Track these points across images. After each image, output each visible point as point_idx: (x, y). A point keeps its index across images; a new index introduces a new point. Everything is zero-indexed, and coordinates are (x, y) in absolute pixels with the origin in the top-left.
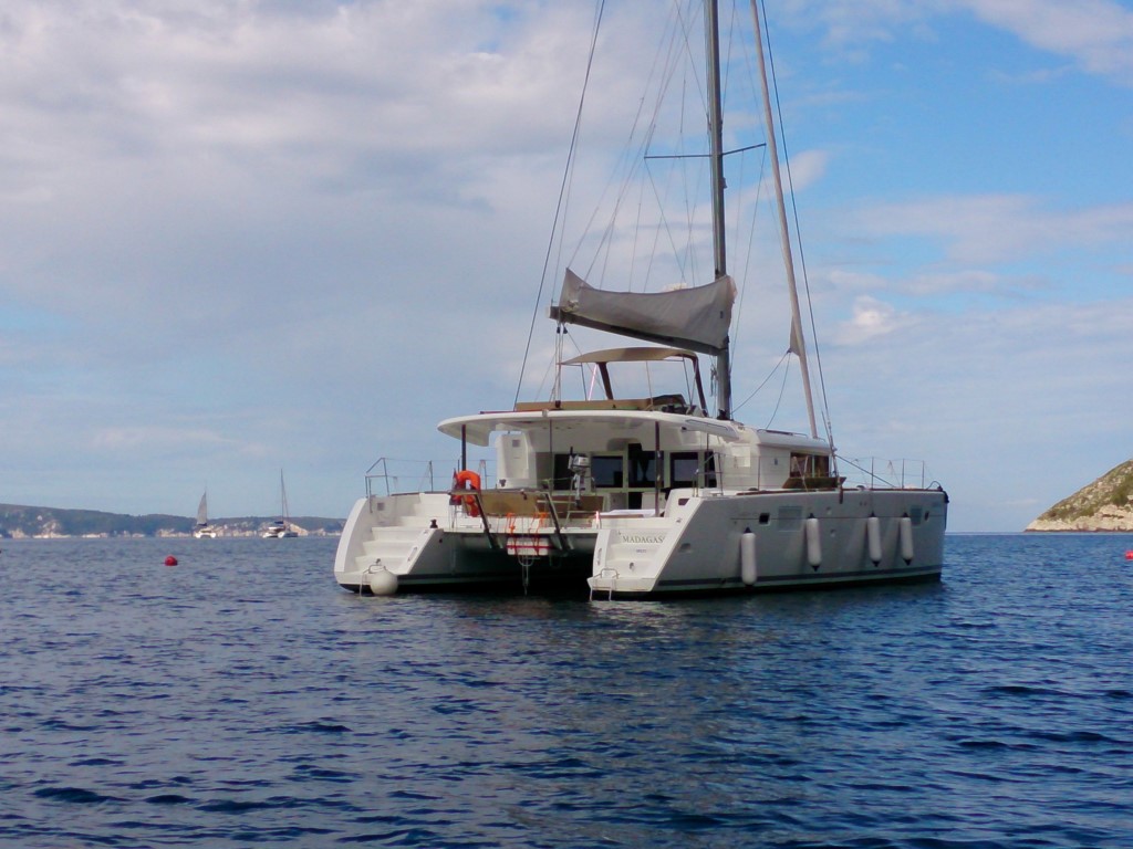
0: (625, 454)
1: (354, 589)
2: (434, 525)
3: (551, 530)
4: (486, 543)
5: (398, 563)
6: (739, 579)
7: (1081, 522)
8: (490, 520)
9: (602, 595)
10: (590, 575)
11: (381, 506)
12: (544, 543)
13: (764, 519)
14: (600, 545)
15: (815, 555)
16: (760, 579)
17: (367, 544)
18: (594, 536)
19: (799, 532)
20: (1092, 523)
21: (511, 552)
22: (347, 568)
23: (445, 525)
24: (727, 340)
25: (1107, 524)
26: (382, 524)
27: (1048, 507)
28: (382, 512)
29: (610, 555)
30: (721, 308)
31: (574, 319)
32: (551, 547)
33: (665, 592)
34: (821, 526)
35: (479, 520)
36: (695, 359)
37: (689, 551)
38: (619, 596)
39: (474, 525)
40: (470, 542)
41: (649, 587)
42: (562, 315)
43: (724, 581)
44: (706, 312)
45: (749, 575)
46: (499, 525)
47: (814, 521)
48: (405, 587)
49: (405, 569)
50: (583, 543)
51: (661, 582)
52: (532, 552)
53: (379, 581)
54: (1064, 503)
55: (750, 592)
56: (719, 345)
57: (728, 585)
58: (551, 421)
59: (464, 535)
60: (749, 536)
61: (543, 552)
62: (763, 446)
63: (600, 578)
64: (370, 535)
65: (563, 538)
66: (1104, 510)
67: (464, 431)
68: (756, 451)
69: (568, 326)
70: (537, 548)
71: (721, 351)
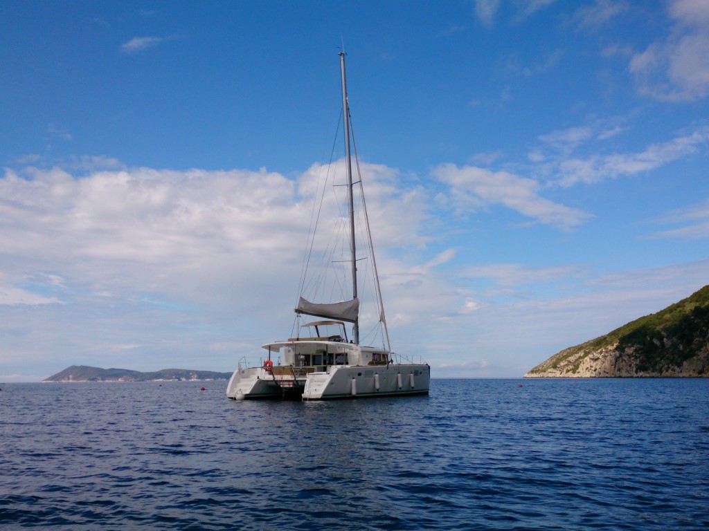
0: (322, 354)
1: (232, 398)
2: (258, 378)
3: (293, 379)
4: (274, 383)
5: (246, 390)
6: (351, 394)
7: (541, 375)
8: (276, 376)
9: (305, 399)
10: (303, 392)
11: (243, 372)
12: (291, 383)
13: (360, 374)
14: (307, 383)
15: (377, 386)
16: (357, 394)
17: (238, 384)
18: (305, 381)
19: (373, 378)
20: (545, 375)
21: (281, 386)
22: (230, 391)
23: (262, 378)
24: (357, 318)
25: (550, 375)
26: (243, 378)
27: (531, 369)
28: (243, 373)
29: (309, 387)
30: (355, 309)
31: (303, 312)
32: (294, 384)
33: (326, 397)
34: (379, 377)
35: (272, 376)
36: (343, 324)
37: (333, 385)
38: (310, 399)
39: (270, 377)
40: (270, 383)
41: (320, 397)
42: (299, 311)
43: (346, 395)
44: (350, 309)
45: (354, 392)
46: (278, 377)
47: (377, 375)
48: (247, 398)
49: (248, 392)
50: (303, 383)
51: (324, 395)
52: (287, 386)
53: (239, 396)
54: (536, 368)
55: (354, 397)
56: (354, 319)
57: (347, 396)
58: (296, 345)
59: (268, 381)
60: (354, 380)
61: (291, 386)
62: (362, 351)
63: (306, 394)
64: (239, 381)
65: (297, 381)
66: (549, 370)
67: (270, 348)
68: (360, 353)
69: (301, 314)
70: (289, 385)
71: (355, 321)
